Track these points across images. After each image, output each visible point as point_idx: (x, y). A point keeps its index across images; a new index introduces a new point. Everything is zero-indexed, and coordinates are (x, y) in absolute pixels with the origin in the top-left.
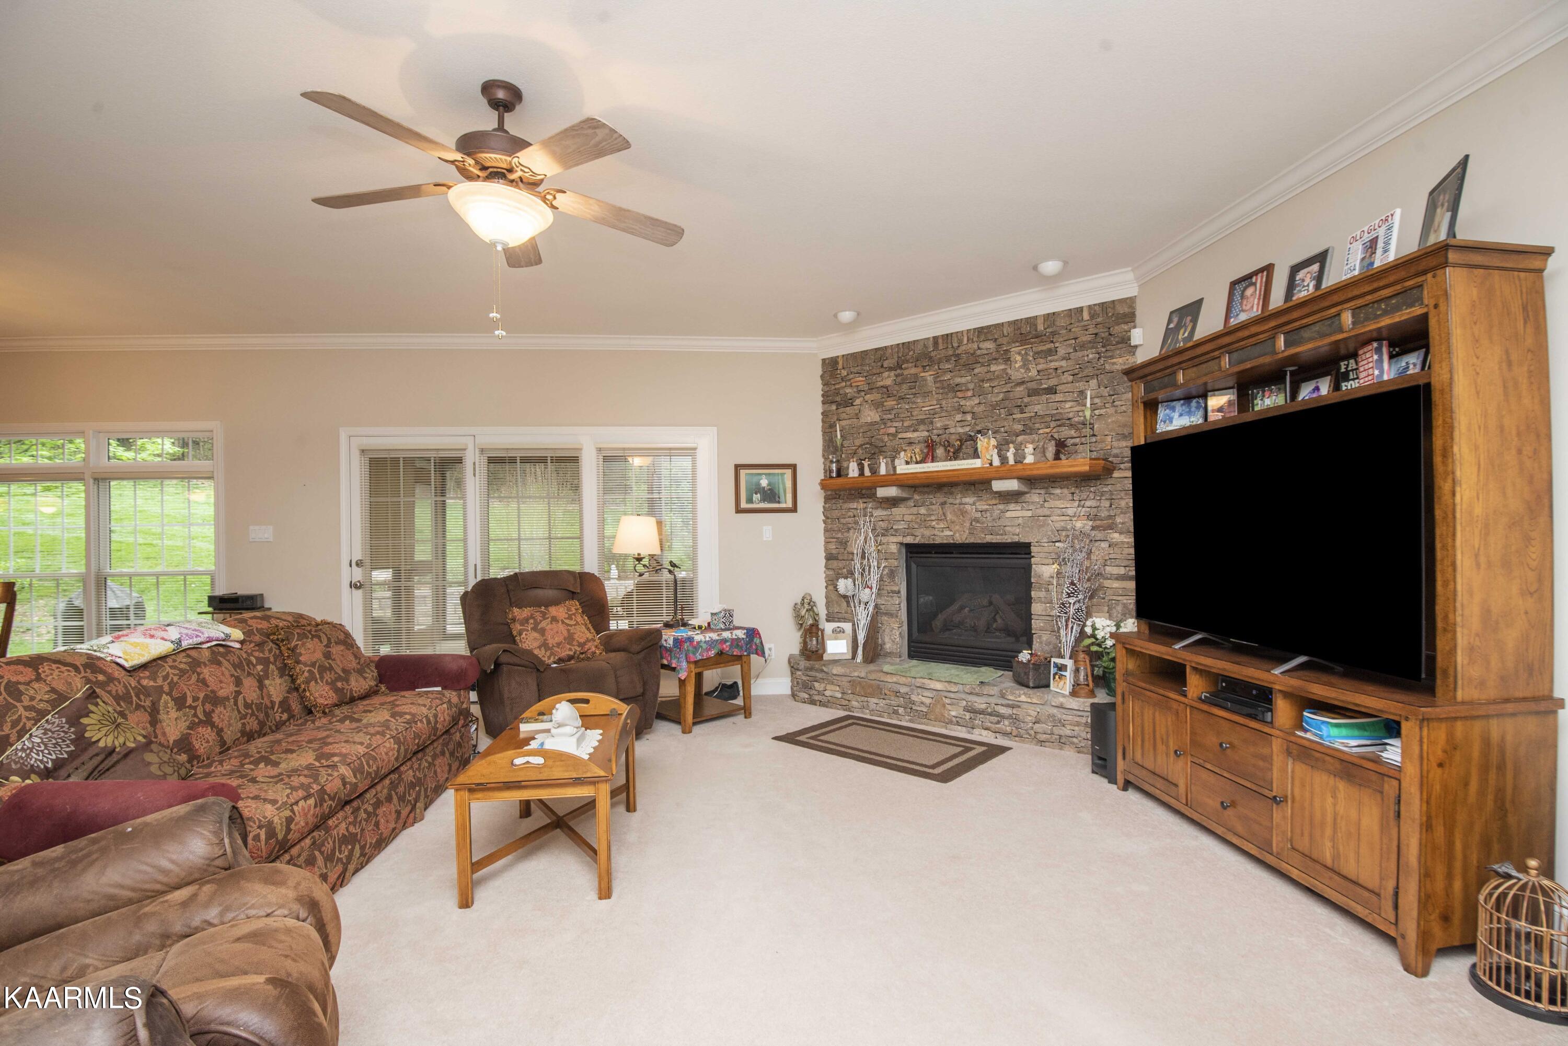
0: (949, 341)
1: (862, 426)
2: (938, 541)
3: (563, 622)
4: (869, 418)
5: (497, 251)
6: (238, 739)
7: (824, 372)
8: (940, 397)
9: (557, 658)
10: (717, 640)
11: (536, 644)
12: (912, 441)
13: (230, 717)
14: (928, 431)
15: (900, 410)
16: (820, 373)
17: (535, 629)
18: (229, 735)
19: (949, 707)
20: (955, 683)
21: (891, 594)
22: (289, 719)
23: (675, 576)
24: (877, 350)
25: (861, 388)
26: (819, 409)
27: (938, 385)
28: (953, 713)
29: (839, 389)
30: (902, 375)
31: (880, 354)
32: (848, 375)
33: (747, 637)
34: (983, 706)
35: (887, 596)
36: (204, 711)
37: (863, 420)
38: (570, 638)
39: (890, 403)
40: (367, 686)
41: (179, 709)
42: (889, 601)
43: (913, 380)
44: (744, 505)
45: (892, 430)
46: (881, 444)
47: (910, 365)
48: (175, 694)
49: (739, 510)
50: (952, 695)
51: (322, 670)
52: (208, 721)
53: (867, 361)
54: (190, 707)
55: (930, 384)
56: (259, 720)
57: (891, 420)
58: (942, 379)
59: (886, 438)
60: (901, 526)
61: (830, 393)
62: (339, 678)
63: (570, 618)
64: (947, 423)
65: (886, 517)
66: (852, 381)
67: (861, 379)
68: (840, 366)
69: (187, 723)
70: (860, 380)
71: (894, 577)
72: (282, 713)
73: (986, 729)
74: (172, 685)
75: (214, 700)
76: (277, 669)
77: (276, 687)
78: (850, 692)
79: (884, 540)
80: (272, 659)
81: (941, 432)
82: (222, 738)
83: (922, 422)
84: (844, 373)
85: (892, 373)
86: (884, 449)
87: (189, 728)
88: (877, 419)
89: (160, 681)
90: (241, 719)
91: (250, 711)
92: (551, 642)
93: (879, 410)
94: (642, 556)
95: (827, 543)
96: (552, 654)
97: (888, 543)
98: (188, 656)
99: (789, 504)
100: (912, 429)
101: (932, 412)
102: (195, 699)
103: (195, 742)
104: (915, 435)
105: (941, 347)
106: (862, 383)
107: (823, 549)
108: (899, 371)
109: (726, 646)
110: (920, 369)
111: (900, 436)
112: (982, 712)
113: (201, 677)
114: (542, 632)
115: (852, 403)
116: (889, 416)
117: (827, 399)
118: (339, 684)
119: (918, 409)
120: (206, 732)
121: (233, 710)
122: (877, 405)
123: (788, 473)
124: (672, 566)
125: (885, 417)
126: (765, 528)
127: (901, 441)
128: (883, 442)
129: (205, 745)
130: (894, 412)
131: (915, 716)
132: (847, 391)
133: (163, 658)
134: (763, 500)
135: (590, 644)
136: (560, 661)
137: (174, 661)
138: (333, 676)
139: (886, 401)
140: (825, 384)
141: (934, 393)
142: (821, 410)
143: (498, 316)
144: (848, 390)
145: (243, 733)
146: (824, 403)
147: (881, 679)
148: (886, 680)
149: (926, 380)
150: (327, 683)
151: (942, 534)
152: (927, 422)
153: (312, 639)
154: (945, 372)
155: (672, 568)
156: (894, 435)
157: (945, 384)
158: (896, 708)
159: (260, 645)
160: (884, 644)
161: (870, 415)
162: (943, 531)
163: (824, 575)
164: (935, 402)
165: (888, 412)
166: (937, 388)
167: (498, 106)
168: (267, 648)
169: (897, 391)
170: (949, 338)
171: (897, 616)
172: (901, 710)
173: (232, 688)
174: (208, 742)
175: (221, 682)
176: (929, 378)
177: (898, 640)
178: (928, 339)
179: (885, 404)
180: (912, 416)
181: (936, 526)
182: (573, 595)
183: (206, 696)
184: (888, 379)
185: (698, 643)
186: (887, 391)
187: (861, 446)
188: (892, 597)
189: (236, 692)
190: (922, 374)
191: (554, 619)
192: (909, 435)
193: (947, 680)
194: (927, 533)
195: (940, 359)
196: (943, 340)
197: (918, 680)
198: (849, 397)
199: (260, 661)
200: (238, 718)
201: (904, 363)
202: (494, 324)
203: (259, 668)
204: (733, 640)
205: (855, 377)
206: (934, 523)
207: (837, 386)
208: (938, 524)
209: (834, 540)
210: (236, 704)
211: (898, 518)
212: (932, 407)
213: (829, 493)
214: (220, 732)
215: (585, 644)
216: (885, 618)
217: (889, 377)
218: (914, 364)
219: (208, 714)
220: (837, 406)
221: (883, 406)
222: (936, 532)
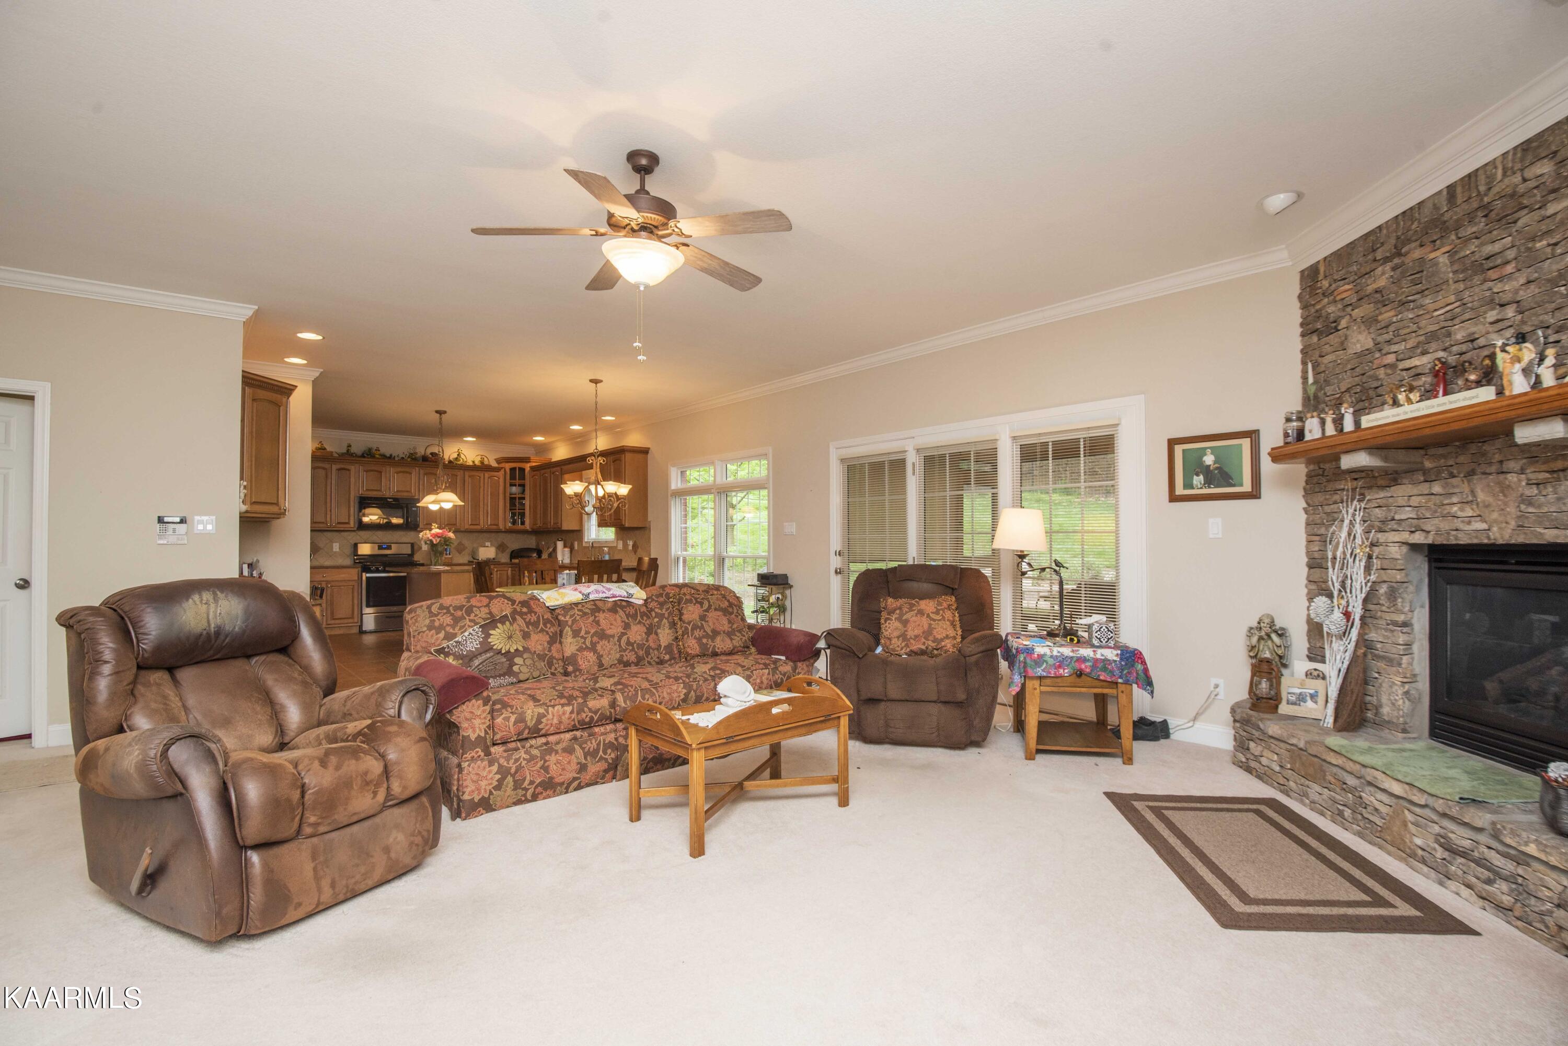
0: (1473, 185)
1: (1348, 361)
2: (1464, 540)
3: (928, 616)
4: (1358, 346)
5: (640, 291)
6: (615, 665)
7: (1303, 289)
8: (1461, 286)
9: (908, 650)
10: (1072, 657)
11: (896, 634)
12: (1419, 371)
13: (611, 649)
14: (1444, 350)
15: (1401, 324)
16: (1298, 291)
17: (899, 619)
18: (606, 661)
19: (1412, 828)
20: (1420, 790)
21: (1390, 627)
22: (670, 660)
23: (1061, 577)
24: (1367, 236)
25: (1347, 302)
26: (1297, 344)
27: (1456, 267)
28: (1418, 841)
29: (1320, 310)
30: (1403, 264)
31: (1371, 239)
32: (1330, 285)
33: (1121, 659)
34: (1467, 844)
35: (1386, 630)
36: (591, 641)
37: (1350, 351)
38: (928, 633)
39: (1387, 315)
40: (731, 646)
41: (574, 637)
42: (1388, 638)
43: (1418, 269)
44: (1180, 490)
45: (1391, 359)
46: (1375, 384)
47: (1413, 245)
48: (575, 627)
49: (1174, 498)
50: (1418, 810)
51: (695, 627)
52: (593, 648)
53: (1354, 258)
54: (582, 637)
55: (1443, 269)
56: (637, 655)
57: (1389, 342)
58: (1462, 254)
59: (1381, 373)
60: (1407, 513)
61: (1310, 318)
62: (707, 636)
63: (937, 613)
64: (1473, 329)
65: (1384, 501)
66: (1336, 293)
67: (1347, 287)
68: (1321, 277)
69: (577, 647)
70: (1346, 290)
71: (1395, 599)
72: (665, 654)
73: (1469, 886)
74: (574, 621)
75: (602, 635)
76: (669, 622)
77: (665, 636)
78: (1289, 766)
79: (1382, 537)
80: (666, 615)
81: (1464, 348)
82: (601, 661)
83: (1432, 337)
84: (1325, 284)
85: (1388, 266)
86: (1380, 391)
87: (577, 650)
88: (1370, 344)
89: (568, 618)
90: (620, 651)
91: (631, 648)
92: (910, 634)
93: (1372, 330)
94: (1025, 553)
95: (1309, 542)
96: (907, 646)
97: (1386, 544)
98: (595, 605)
99: (1247, 487)
100: (1419, 351)
101: (1449, 315)
102: (587, 633)
103: (579, 660)
104: (1425, 359)
105: (1459, 200)
106: (1349, 293)
107: (1304, 550)
108: (1396, 261)
109: (1085, 666)
110: (1428, 248)
111: (1402, 365)
112: (1464, 854)
113: (597, 619)
114: (905, 623)
115: (1336, 327)
116: (1386, 337)
117: (1308, 329)
118: (704, 641)
119: (1428, 316)
120: (591, 656)
121: (615, 644)
122: (1369, 322)
123: (1246, 443)
124: (1057, 565)
125: (1380, 339)
126: (1211, 521)
127: (1404, 373)
128: (1378, 379)
129: (586, 663)
130: (1391, 328)
131: (1367, 828)
132: (1330, 311)
133: (576, 604)
134: (1208, 482)
135: (947, 641)
136: (912, 653)
137: (583, 606)
138: (702, 633)
139: (1381, 314)
140: (1305, 307)
141: (1451, 282)
142: (1300, 347)
143: (640, 345)
144: (1331, 309)
145: (620, 661)
146: (1303, 335)
147: (1324, 757)
148: (1329, 759)
149: (1437, 264)
150: (695, 638)
151: (1467, 528)
152: (1440, 335)
153: (695, 604)
154: (1466, 241)
155: (1057, 568)
156: (1392, 366)
157: (1468, 262)
158: (1341, 807)
159: (661, 605)
160: (1381, 706)
161: (1360, 340)
162: (1469, 523)
163: (1306, 591)
164: (1452, 298)
165: (1384, 331)
166: (1455, 272)
167: (640, 171)
168: (666, 607)
169: (1396, 293)
170: (1473, 179)
171: (1400, 665)
172: (1347, 813)
173: (620, 630)
174: (589, 662)
175: (611, 624)
176: (1441, 260)
177: (1400, 702)
178: (1440, 192)
179: (1380, 318)
180: (1420, 328)
181: (1460, 514)
182: (952, 591)
183: (596, 633)
184: (1382, 278)
185: (1040, 656)
186: (1381, 298)
187: (1348, 390)
188: (1392, 631)
189: (622, 633)
190: (1432, 256)
191: (921, 613)
192: (1415, 362)
193: (1407, 780)
194: (1445, 525)
195: (1457, 221)
196: (1463, 187)
197: (1368, 770)
198: (1332, 319)
199: (657, 615)
200: (618, 650)
201: (1404, 245)
202: (638, 351)
203: (656, 620)
204: (1096, 661)
205: (1339, 287)
206: (1455, 509)
207: (1318, 307)
208: (1462, 510)
209: (1317, 538)
210: (619, 640)
211: (1401, 501)
212: (1448, 308)
213: (1312, 467)
214: (600, 657)
215: (942, 640)
216: (1381, 665)
217: (1383, 273)
218: (1418, 243)
219: (594, 645)
220: (1318, 336)
221: (1377, 321)
222: (1458, 524)
